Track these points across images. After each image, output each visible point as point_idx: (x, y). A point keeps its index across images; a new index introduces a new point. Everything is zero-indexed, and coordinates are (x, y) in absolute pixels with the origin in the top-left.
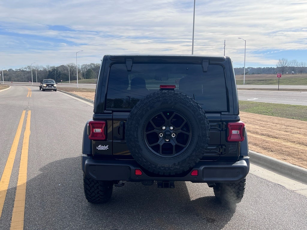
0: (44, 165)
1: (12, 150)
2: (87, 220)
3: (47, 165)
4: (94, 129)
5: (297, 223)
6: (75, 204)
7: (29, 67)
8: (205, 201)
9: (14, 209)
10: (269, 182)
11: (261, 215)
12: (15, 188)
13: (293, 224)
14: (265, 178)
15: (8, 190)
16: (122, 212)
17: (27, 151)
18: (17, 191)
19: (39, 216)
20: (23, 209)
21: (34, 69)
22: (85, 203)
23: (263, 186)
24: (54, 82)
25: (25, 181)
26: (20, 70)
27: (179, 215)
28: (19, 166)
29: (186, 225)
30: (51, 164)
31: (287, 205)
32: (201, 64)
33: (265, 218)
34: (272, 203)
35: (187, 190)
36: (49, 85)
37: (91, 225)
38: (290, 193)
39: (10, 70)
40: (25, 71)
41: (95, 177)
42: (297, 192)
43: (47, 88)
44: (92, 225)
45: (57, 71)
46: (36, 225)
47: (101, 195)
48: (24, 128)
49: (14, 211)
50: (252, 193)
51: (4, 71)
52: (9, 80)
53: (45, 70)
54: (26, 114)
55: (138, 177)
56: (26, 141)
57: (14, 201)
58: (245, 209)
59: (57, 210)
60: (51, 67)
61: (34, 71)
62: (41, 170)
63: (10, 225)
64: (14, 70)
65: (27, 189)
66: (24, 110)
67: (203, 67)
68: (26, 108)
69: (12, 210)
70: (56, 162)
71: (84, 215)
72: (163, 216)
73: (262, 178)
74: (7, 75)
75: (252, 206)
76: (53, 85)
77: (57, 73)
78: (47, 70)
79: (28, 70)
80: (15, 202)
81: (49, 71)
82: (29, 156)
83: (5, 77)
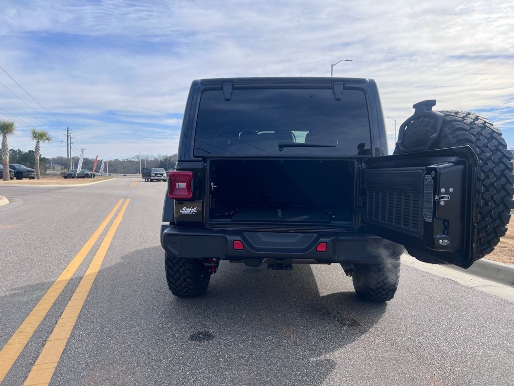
0: (127, 253)
1: (93, 236)
2: (167, 317)
3: (131, 253)
4: (177, 184)
5: (482, 329)
6: (155, 298)
7: (138, 157)
8: (341, 298)
9: (70, 303)
10: (435, 276)
11: (425, 317)
12: (81, 278)
13: (475, 330)
14: (427, 271)
15: (72, 279)
16: (219, 309)
17: (111, 238)
18: (82, 282)
19: (101, 311)
20: (82, 303)
21: (144, 158)
22: (170, 296)
23: (426, 280)
24: (164, 171)
25: (97, 270)
26: (127, 160)
27: (301, 315)
28: (95, 254)
29: (311, 328)
30: (137, 252)
31: (464, 304)
32: (331, 89)
33: (431, 321)
34: (440, 302)
35: (316, 283)
36: (158, 174)
37: (170, 324)
38: (467, 289)
39: (116, 161)
40: (134, 161)
41: (177, 253)
42: (477, 288)
43: (156, 178)
44: (172, 325)
45: (170, 161)
46: (93, 322)
47: (189, 284)
48: (116, 215)
49: (68, 305)
50: (409, 288)
51: (109, 162)
52: (115, 171)
53: (156, 160)
54: (124, 202)
55: (237, 252)
56: (114, 229)
57: (74, 292)
58: (400, 309)
59: (128, 306)
60: (163, 157)
61: (143, 161)
62: (122, 258)
63: (57, 322)
64: (121, 160)
65: (96, 280)
66: (123, 198)
67: (334, 93)
68: (125, 197)
69: (67, 304)
70: (145, 250)
71: (164, 311)
72: (277, 316)
73: (422, 272)
74: (113, 166)
75: (410, 305)
76: (162, 174)
77: (170, 164)
78: (159, 160)
79: (136, 160)
80: (74, 294)
81: (161, 161)
82: (111, 244)
83: (111, 168)
